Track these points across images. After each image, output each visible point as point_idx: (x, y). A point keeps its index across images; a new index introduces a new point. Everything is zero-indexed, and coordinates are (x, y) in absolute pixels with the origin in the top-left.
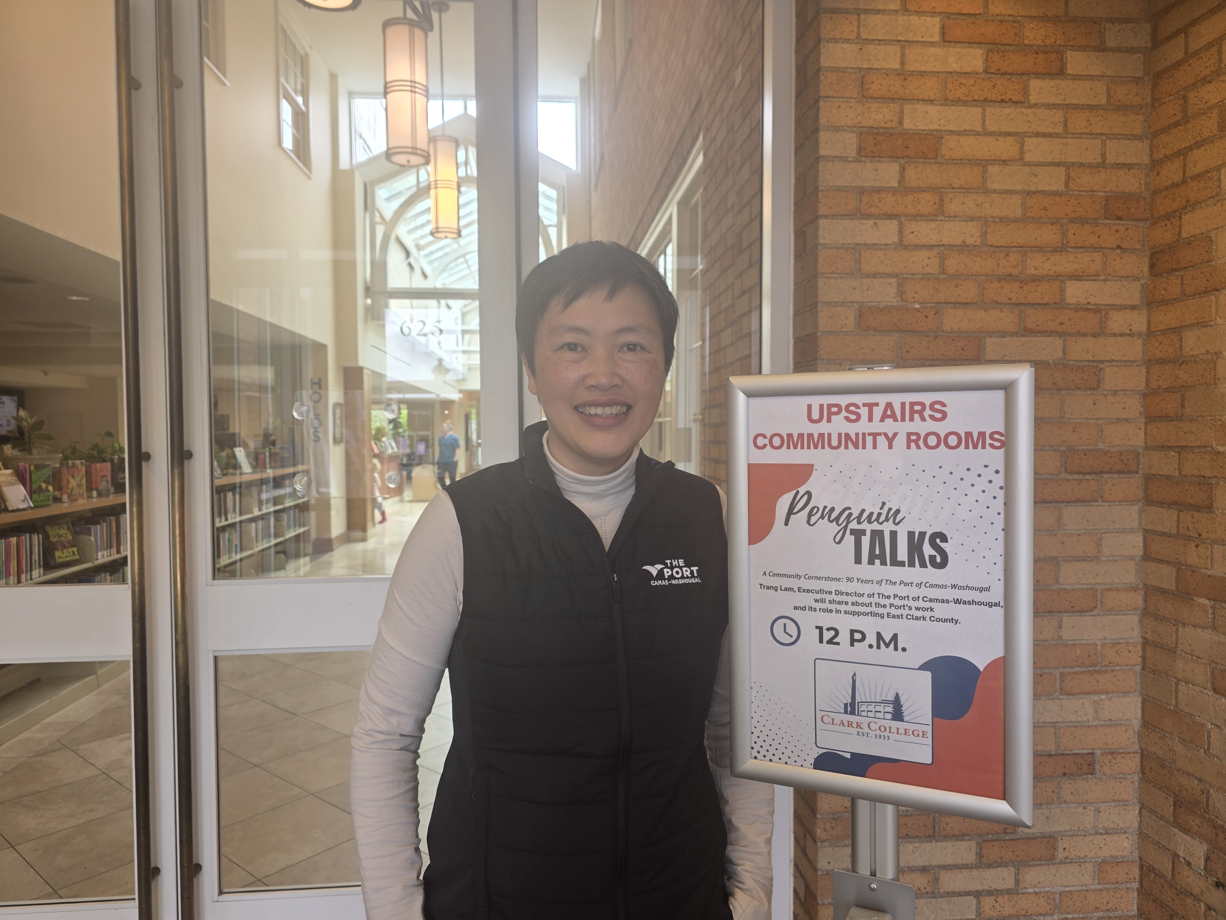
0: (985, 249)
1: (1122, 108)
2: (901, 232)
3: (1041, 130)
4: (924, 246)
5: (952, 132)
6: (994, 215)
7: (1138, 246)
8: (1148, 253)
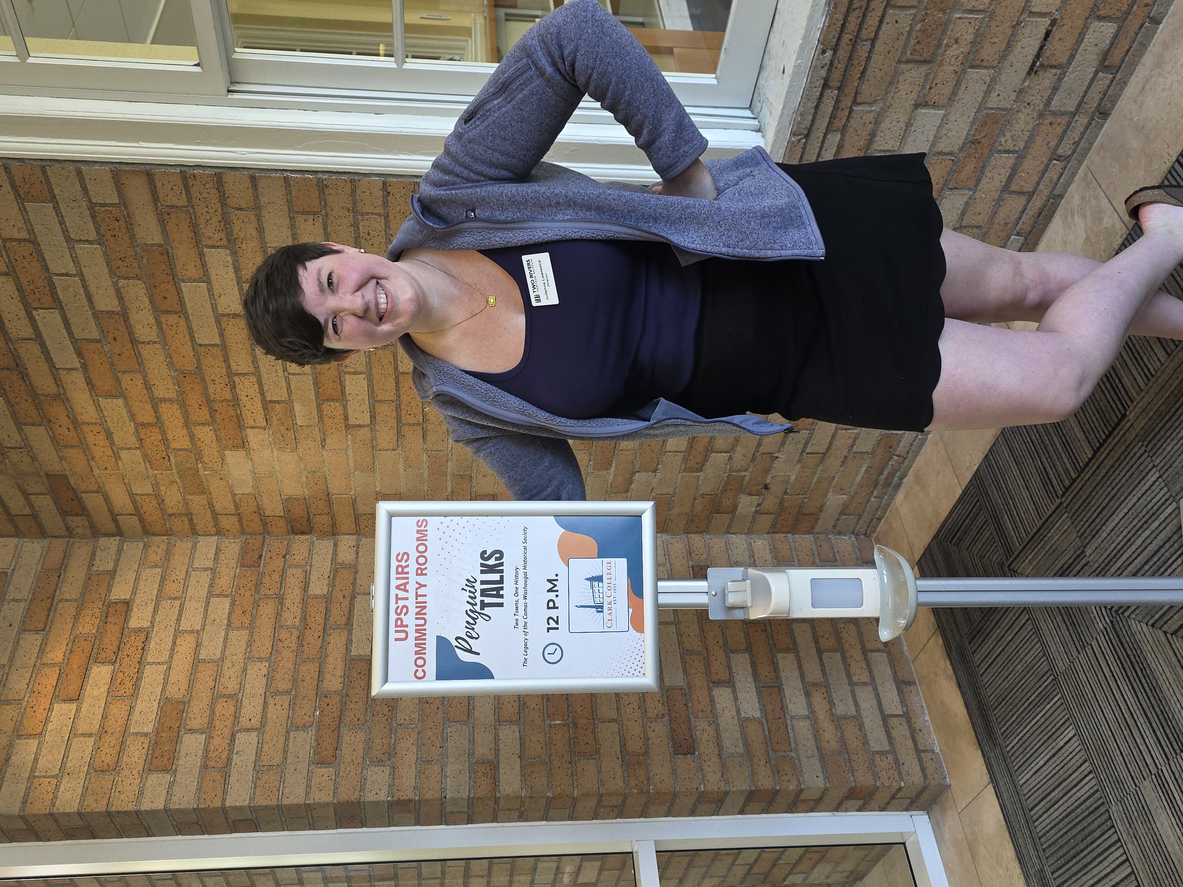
0: (273, 659)
1: (168, 556)
2: (248, 730)
3: (174, 618)
4: (264, 709)
5: (163, 690)
6: (244, 652)
7: (286, 543)
8: (292, 536)
